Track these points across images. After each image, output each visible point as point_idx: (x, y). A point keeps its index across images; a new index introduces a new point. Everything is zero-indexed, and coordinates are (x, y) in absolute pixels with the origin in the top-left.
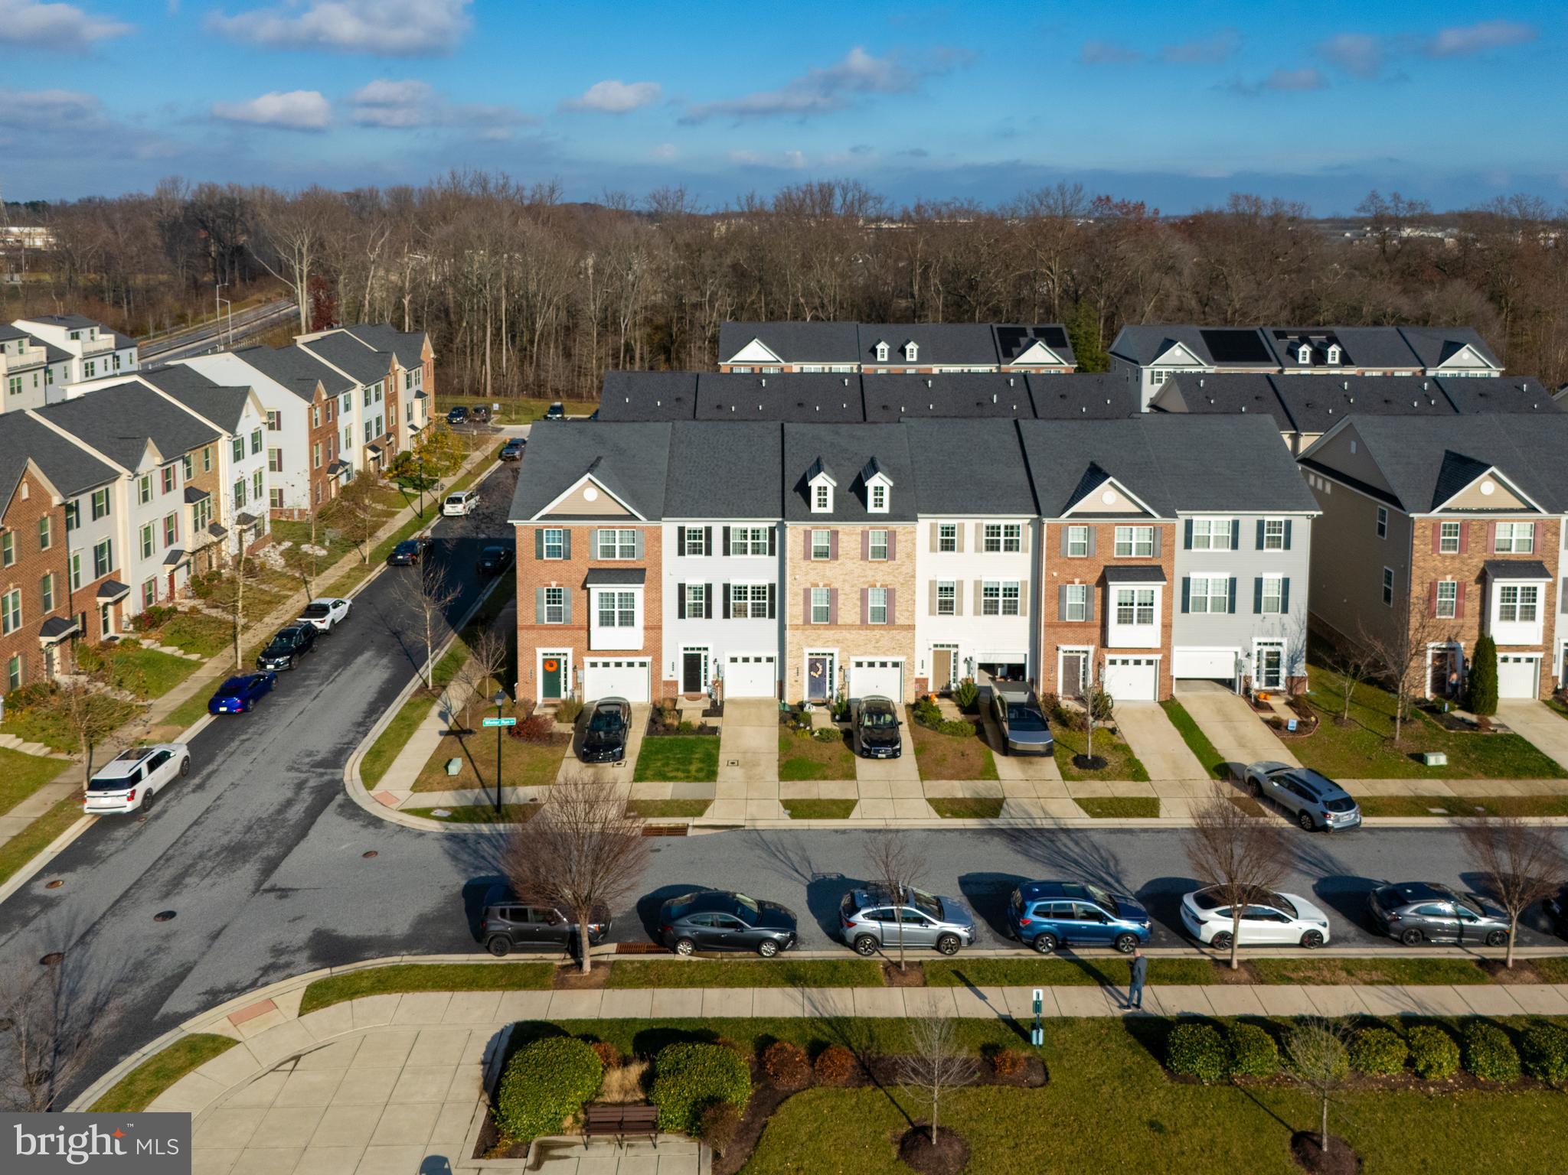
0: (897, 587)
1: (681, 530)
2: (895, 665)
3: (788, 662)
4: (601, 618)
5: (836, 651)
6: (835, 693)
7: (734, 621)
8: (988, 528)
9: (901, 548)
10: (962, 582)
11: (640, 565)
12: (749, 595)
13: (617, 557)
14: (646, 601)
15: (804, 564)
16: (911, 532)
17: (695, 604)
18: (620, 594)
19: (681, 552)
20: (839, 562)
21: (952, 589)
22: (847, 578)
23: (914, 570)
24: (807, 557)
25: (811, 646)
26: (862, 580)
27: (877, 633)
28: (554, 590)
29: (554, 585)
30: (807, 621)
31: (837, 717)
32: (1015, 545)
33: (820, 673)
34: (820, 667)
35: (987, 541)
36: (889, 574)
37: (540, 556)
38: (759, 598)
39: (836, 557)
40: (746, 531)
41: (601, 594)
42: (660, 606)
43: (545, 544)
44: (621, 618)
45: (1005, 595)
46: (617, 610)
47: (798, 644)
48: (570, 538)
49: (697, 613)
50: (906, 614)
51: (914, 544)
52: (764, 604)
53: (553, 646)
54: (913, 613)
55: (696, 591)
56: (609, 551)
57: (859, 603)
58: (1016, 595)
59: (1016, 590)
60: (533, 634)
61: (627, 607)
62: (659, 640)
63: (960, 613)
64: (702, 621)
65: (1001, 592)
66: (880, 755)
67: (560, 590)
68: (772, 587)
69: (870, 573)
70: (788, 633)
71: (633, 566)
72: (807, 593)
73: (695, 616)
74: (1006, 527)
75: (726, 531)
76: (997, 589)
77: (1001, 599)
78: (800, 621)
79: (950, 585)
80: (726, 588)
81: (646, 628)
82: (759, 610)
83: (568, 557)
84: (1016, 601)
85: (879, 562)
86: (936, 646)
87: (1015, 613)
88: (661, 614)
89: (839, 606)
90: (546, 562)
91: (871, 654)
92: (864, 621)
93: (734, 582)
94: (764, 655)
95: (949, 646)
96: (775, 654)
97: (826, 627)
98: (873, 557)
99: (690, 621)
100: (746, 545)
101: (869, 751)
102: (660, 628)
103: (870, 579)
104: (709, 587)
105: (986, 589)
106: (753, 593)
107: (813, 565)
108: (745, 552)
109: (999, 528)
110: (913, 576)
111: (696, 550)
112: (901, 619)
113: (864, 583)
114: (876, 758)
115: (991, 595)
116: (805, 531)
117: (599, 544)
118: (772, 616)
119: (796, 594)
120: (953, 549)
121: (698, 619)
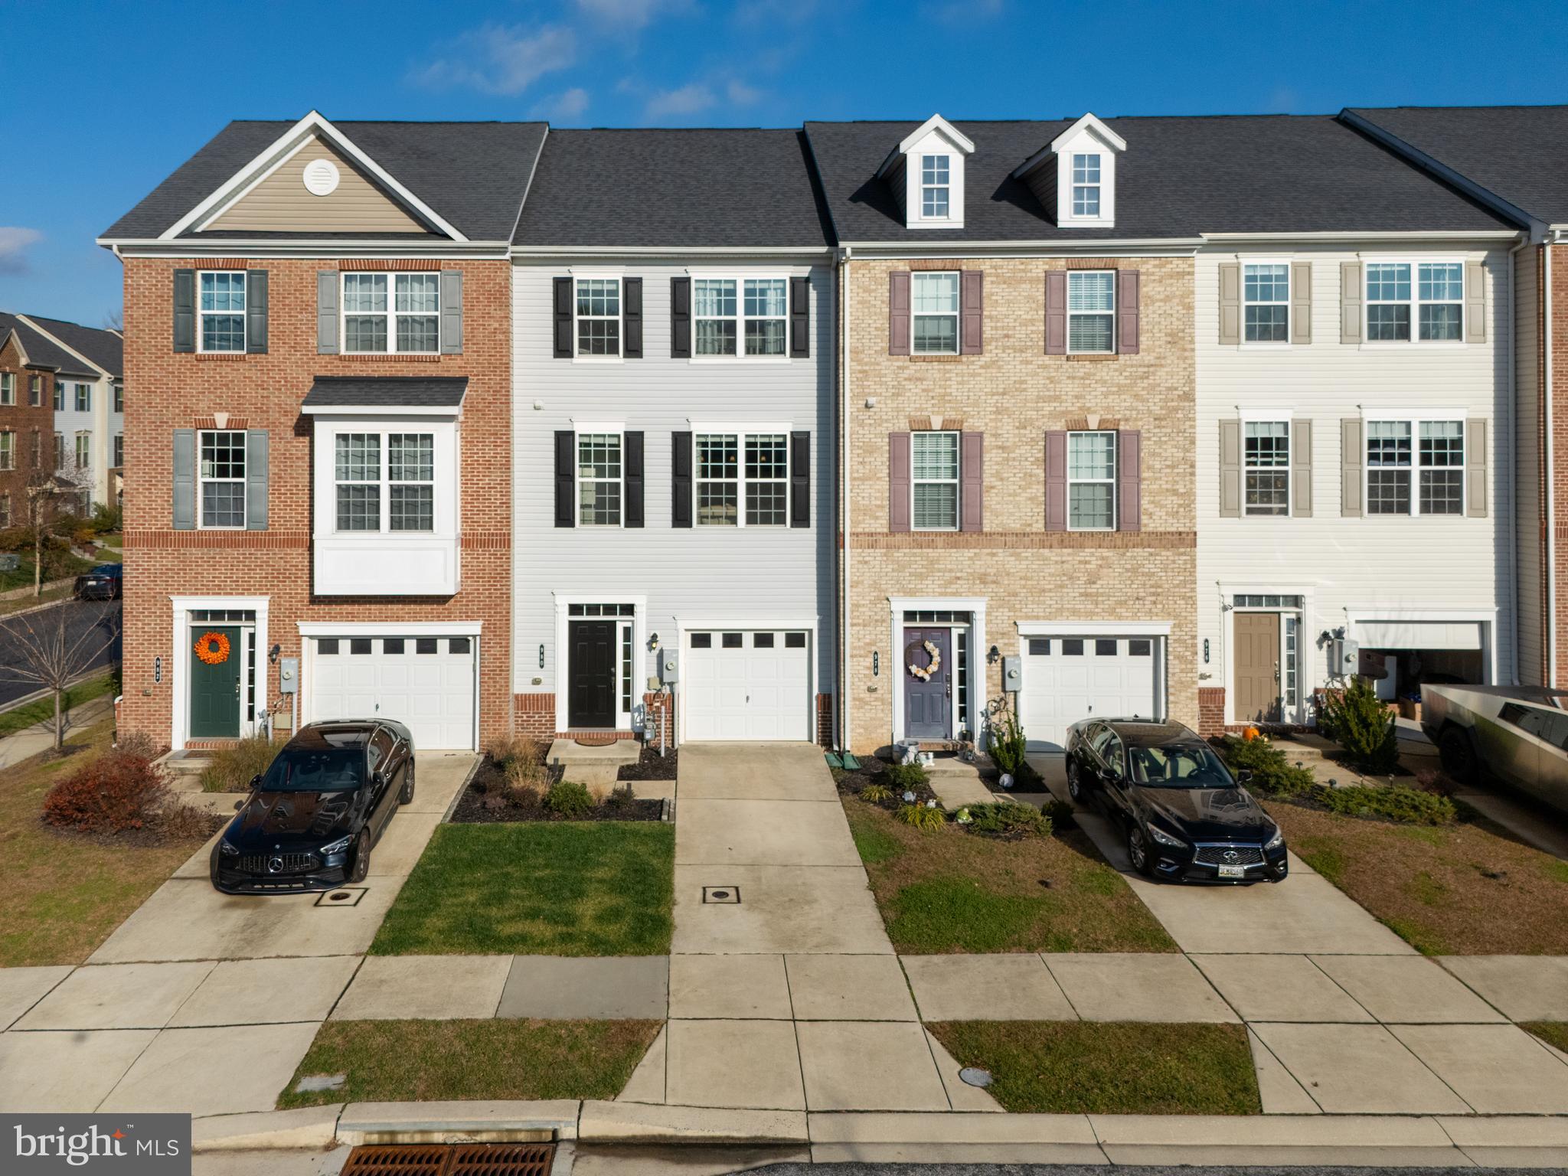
0: (1145, 425)
1: (562, 286)
2: (1139, 646)
3: (852, 637)
4: (343, 507)
5: (977, 606)
6: (979, 725)
7: (700, 534)
8: (1373, 276)
9: (1153, 319)
10: (1310, 423)
11: (451, 368)
12: (741, 464)
13: (392, 349)
14: (469, 469)
15: (889, 366)
16: (1182, 275)
17: (600, 488)
18: (394, 439)
19: (562, 349)
20: (986, 358)
21: (1282, 443)
22: (1007, 402)
23: (1190, 381)
24: (897, 346)
25: (911, 593)
26: (1048, 408)
27: (1092, 556)
28: (223, 438)
29: (221, 419)
30: (897, 525)
31: (1006, 779)
32: (1446, 321)
33: (933, 668)
34: (936, 653)
35: (1372, 308)
36: (1121, 389)
37: (186, 345)
38: (766, 472)
39: (977, 346)
40: (732, 292)
41: (343, 437)
42: (507, 482)
43: (200, 312)
44: (394, 507)
45: (1425, 459)
46: (385, 484)
47: (875, 586)
48: (264, 293)
49: (604, 514)
50: (1171, 501)
51: (1190, 307)
52: (781, 488)
53: (218, 591)
54: (1188, 501)
55: (598, 453)
56: (369, 331)
57: (1040, 473)
58: (1457, 459)
59: (1457, 443)
60: (163, 559)
61: (413, 474)
62: (502, 576)
63: (1307, 510)
64: (618, 533)
65: (1416, 451)
66: (1224, 870)
67: (239, 439)
68: (800, 440)
69: (1068, 388)
70: (849, 556)
71: (432, 371)
72: (897, 442)
73: (600, 520)
74: (1425, 273)
75: (680, 289)
76: (1406, 443)
77: (1415, 468)
78: (881, 525)
79: (1276, 433)
80: (681, 442)
81: (466, 542)
82: (766, 503)
83: (259, 348)
84: (1457, 476)
85: (1094, 360)
86: (1239, 599)
87: (1456, 508)
88: (507, 505)
89: (988, 480)
90: (201, 359)
91: (1075, 613)
92: (1053, 523)
93: (703, 427)
94: (780, 623)
95: (1273, 600)
96: (808, 621)
97: (951, 542)
98: (1076, 346)
99: (585, 534)
100: (731, 327)
101: (1183, 857)
102: (506, 541)
103: (1070, 405)
104: (635, 441)
105: (1373, 443)
106: (751, 457)
107: (913, 367)
108: (731, 349)
109: (1406, 274)
110: (1189, 397)
111: (599, 340)
112: (1156, 518)
113: (1054, 416)
114: (1212, 880)
115: (1389, 458)
116: (892, 275)
117: (343, 313)
118: (801, 519)
119: (870, 450)
120: (1282, 335)
121: (608, 529)
